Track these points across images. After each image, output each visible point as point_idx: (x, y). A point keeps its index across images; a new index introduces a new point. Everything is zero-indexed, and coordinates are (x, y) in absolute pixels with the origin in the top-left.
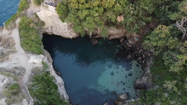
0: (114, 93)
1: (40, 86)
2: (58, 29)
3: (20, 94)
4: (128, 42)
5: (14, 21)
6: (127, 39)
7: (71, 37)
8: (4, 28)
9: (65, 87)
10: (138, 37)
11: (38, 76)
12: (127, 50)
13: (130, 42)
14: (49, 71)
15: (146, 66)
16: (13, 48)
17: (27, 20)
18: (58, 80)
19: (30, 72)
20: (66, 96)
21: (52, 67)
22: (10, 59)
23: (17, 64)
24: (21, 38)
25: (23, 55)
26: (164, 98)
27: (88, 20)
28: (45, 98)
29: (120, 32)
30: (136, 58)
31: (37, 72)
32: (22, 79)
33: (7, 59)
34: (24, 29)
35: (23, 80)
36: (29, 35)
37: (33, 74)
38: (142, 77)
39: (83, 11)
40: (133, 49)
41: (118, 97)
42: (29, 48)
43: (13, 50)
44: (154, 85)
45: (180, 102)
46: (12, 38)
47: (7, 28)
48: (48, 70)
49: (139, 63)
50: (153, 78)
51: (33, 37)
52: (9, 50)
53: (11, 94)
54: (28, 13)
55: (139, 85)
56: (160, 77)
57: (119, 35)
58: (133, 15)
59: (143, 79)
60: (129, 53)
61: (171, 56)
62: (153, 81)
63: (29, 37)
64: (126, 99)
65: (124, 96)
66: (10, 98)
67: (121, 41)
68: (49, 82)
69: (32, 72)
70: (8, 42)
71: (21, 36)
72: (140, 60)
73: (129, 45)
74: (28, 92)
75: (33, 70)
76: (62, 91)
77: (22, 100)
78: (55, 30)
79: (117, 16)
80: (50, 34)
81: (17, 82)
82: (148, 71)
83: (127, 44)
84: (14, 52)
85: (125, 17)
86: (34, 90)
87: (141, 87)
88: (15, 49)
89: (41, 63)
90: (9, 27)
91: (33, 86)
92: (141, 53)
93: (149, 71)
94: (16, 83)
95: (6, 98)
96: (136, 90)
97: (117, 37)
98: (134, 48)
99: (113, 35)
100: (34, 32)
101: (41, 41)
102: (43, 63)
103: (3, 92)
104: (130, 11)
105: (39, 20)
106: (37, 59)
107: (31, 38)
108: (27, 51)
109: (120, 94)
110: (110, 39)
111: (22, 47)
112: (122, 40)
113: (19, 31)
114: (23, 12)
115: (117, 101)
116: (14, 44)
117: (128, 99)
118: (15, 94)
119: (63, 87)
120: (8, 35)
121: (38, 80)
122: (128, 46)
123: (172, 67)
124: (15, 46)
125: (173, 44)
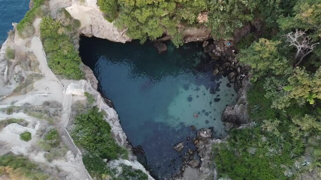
0: (192, 128)
1: (87, 131)
2: (102, 29)
3: (61, 145)
4: (215, 48)
5: (31, 23)
6: (213, 44)
7: (124, 41)
8: (16, 35)
9: (120, 122)
10: (230, 41)
11: (81, 116)
12: (213, 60)
13: (218, 48)
14: (97, 106)
15: (241, 87)
16: (36, 70)
17: (52, 24)
18: (109, 114)
19: (70, 109)
20: (123, 136)
21: (100, 98)
22: (35, 89)
23: (47, 96)
24: (47, 53)
25: (54, 81)
26: (261, 143)
27: (152, 25)
28: (96, 148)
29: (203, 32)
30: (226, 74)
31: (79, 109)
32: (60, 121)
33: (32, 89)
34: (49, 37)
35: (62, 122)
36: (58, 48)
37: (74, 113)
38: (234, 104)
39: (143, 11)
40: (223, 59)
41: (198, 135)
42: (63, 70)
43: (37, 73)
44: (249, 121)
45: (282, 149)
46: (32, 52)
47: (21, 35)
48: (94, 104)
49: (232, 81)
50: (249, 109)
51: (66, 51)
52: (30, 72)
53: (49, 146)
54: (51, 8)
55: (229, 116)
56: (260, 108)
57: (201, 36)
58: (224, 11)
59: (235, 108)
60: (216, 65)
61: (275, 85)
62: (249, 112)
63: (59, 51)
64: (209, 137)
65: (207, 133)
66: (49, 151)
67: (204, 46)
68: (99, 123)
69: (72, 110)
70: (28, 60)
71: (47, 51)
72: (233, 78)
73: (216, 53)
74: (72, 141)
75: (74, 107)
76: (116, 129)
77: (66, 153)
78: (97, 32)
79: (197, 14)
80: (90, 37)
81: (54, 127)
82: (244, 95)
83: (214, 51)
84: (40, 76)
85: (210, 16)
86: (80, 138)
87: (231, 119)
88: (40, 71)
89: (84, 94)
90: (24, 33)
91: (78, 131)
92: (235, 66)
93: (244, 97)
94: (54, 129)
95: (44, 153)
96: (224, 123)
97: (198, 39)
98: (224, 57)
99: (191, 36)
100: (66, 41)
101: (78, 56)
102: (86, 94)
103: (38, 143)
104: (219, 6)
105: (71, 18)
106: (78, 89)
107: (63, 52)
108: (60, 75)
109: (200, 130)
110: (187, 42)
111: (51, 69)
112: (206, 45)
113: (43, 41)
114: (43, 7)
115: (197, 139)
116: (38, 64)
117: (212, 138)
118: (55, 145)
119: (117, 123)
120: (25, 48)
121: (83, 121)
122: (214, 54)
123: (274, 103)
124: (40, 67)
125: (279, 69)
